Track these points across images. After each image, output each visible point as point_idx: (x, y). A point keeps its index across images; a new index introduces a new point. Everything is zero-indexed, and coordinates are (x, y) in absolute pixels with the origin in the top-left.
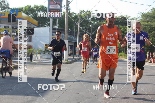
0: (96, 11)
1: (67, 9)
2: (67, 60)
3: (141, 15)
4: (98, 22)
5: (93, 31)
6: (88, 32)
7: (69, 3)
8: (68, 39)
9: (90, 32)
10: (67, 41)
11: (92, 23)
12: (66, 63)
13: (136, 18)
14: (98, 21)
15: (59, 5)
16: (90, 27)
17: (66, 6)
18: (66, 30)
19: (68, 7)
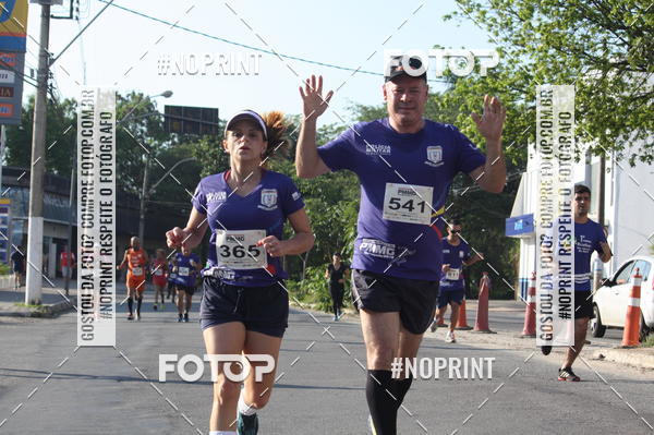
0: (168, 95)
1: (43, 85)
2: (39, 303)
3: (360, 115)
4: (174, 143)
5: (152, 180)
6: (133, 185)
7: (53, 61)
8: (44, 212)
9: (139, 184)
10: (40, 220)
11: (152, 145)
12: (34, 315)
13: (335, 128)
14: (176, 140)
15: (10, 69)
16: (142, 165)
17: (38, 72)
18: (34, 177)
19: (47, 78)
